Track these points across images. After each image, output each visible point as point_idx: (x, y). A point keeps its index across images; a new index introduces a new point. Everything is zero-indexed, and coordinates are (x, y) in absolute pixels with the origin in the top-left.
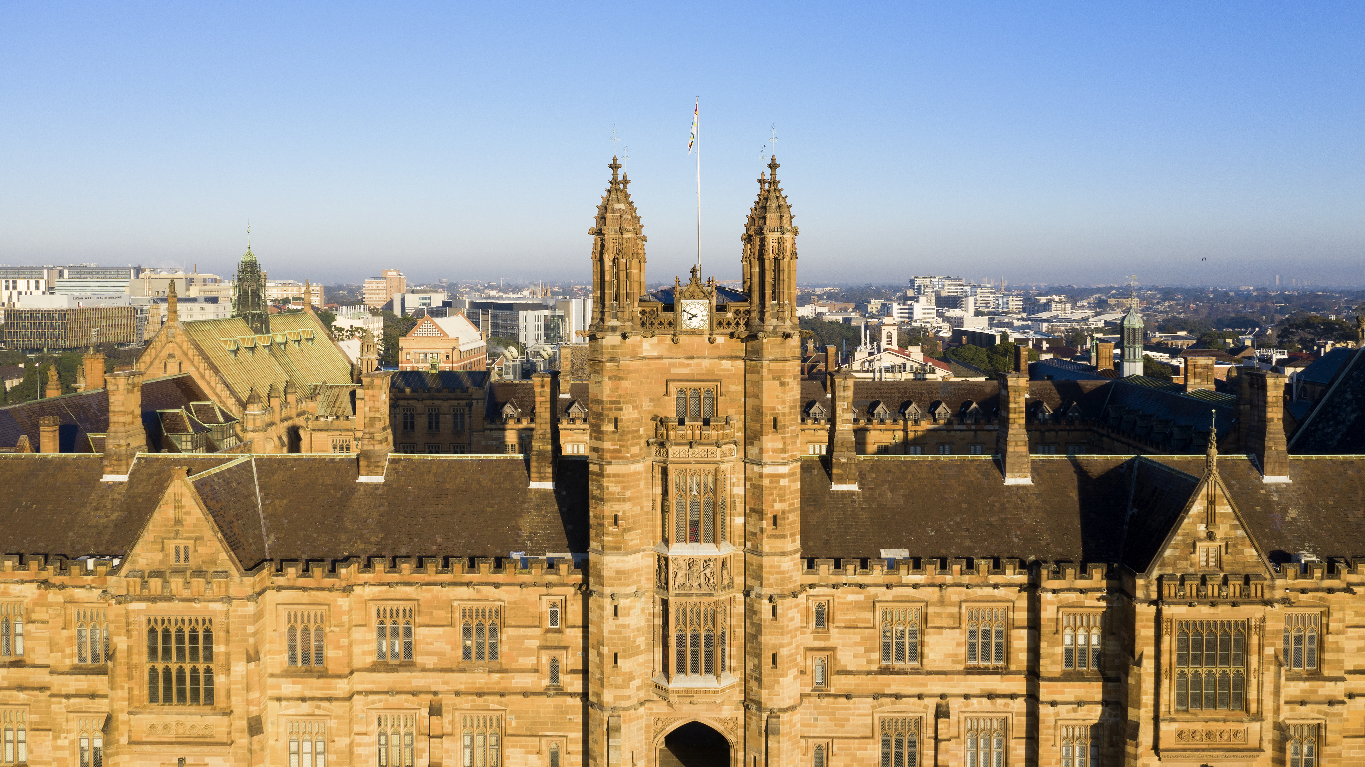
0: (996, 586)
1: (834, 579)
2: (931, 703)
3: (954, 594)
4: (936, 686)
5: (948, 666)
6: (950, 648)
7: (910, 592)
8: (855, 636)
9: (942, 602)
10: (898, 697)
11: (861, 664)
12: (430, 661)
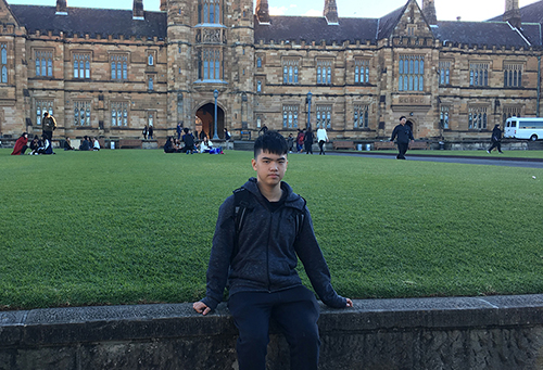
0: (328, 50)
1: (266, 46)
2: (304, 98)
3: (312, 53)
4: (305, 91)
5: (310, 83)
6: (311, 76)
7: (296, 52)
8: (274, 70)
9: (307, 57)
10: (291, 95)
11: (276, 82)
12: (98, 78)
